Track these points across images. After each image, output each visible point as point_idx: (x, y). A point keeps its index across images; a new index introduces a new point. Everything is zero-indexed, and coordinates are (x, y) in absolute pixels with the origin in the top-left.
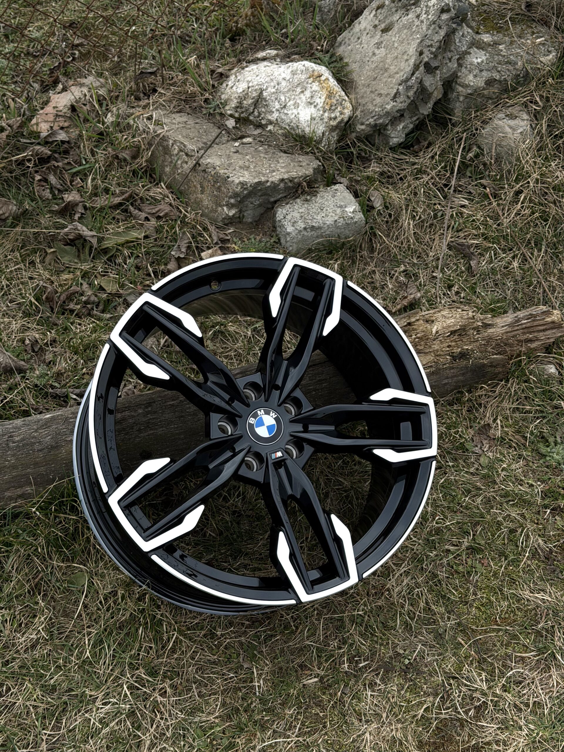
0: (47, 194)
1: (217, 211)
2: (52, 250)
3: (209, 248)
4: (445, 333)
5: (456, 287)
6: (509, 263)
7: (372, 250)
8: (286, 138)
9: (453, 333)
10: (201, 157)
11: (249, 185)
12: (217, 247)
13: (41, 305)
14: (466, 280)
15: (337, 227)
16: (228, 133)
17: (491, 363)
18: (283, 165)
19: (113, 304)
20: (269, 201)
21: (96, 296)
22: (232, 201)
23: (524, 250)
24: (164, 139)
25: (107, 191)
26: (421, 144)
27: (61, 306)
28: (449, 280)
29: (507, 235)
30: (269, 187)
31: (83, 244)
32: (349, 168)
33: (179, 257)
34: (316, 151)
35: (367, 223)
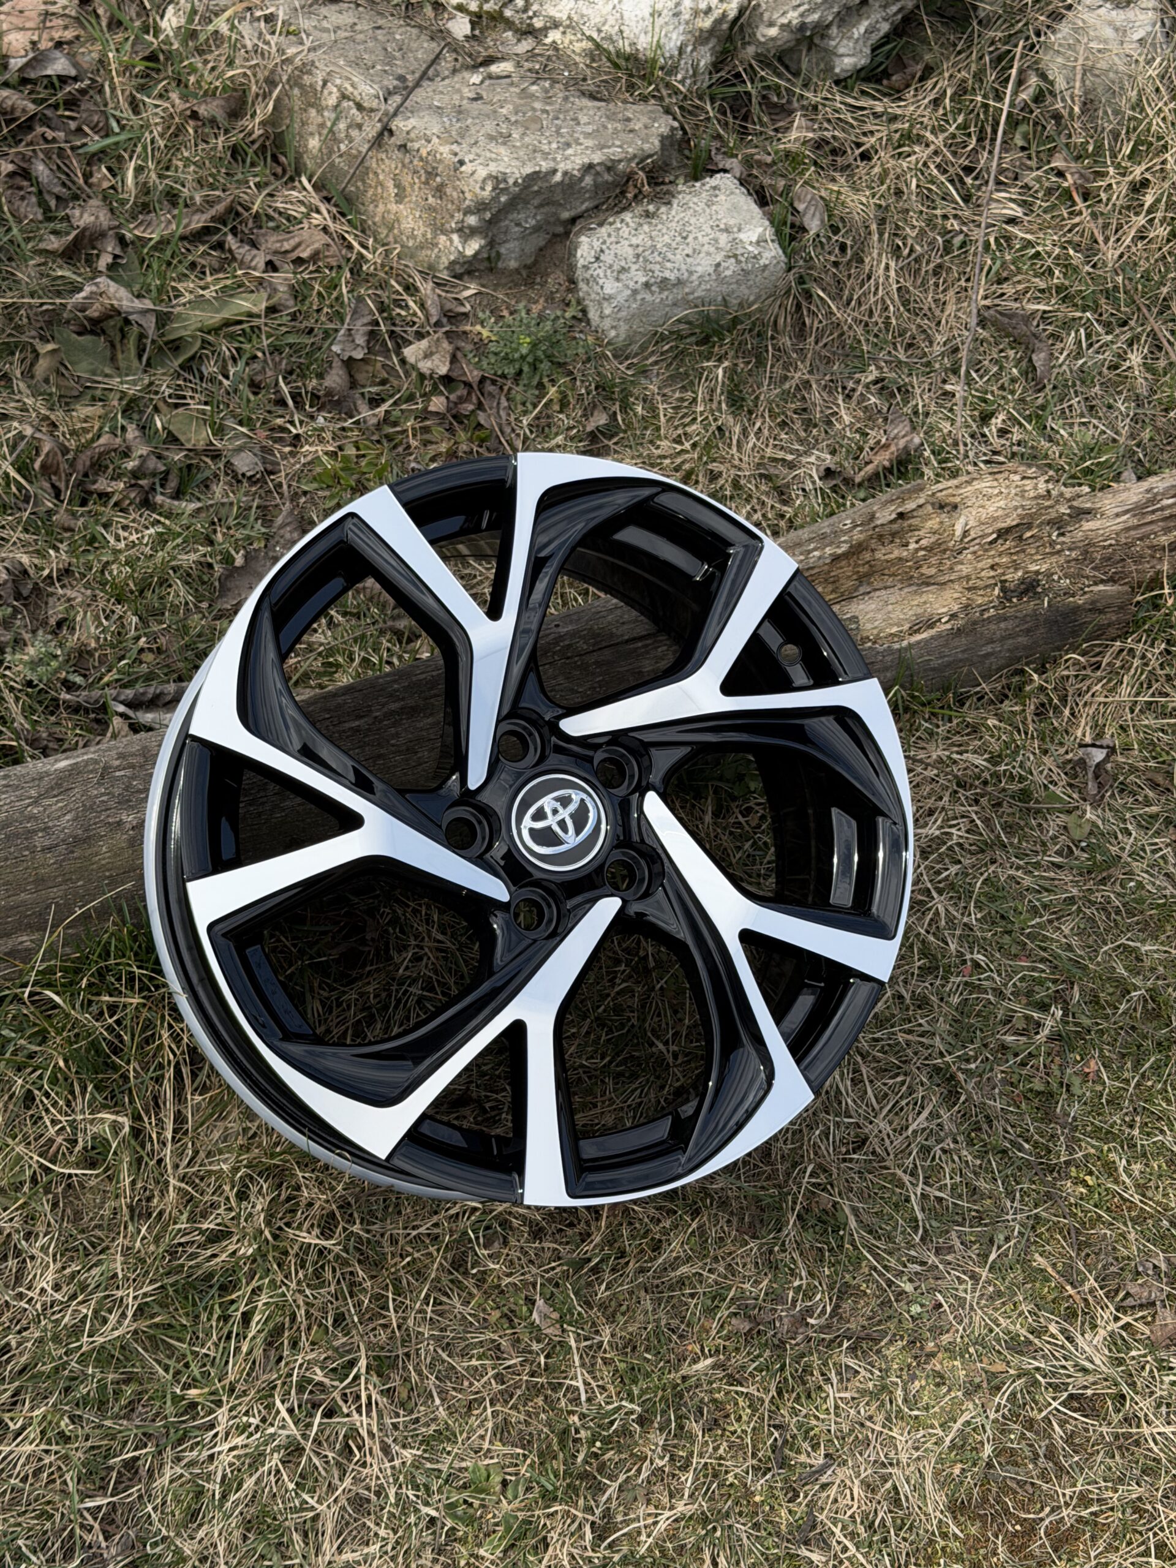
0: (31, 211)
1: (437, 245)
2: (50, 347)
3: (420, 336)
4: (982, 537)
5: (1002, 416)
6: (1120, 356)
7: (801, 332)
8: (593, 60)
9: (1003, 533)
10: (395, 114)
11: (511, 181)
12: (440, 334)
13: (30, 482)
14: (1022, 400)
15: (721, 280)
16: (455, 50)
17: (1093, 602)
18: (589, 129)
19: (200, 477)
20: (558, 219)
21: (160, 457)
22: (472, 220)
23: (1154, 324)
24: (306, 68)
25: (172, 197)
26: (908, 71)
27: (79, 484)
28: (985, 401)
29: (1116, 288)
30: (558, 184)
31: (121, 330)
32: (743, 132)
33: (350, 358)
34: (664, 92)
35: (789, 269)
